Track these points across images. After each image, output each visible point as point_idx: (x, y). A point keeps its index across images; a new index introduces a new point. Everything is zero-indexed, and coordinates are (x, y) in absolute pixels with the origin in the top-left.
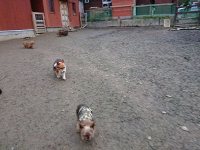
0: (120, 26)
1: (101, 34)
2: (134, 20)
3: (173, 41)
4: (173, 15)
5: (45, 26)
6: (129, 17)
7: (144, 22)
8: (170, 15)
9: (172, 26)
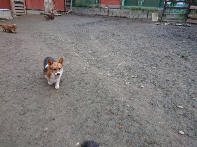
0: (108, 16)
1: (88, 21)
2: (123, 11)
3: (164, 36)
4: (162, 9)
5: (25, 8)
6: (118, 6)
7: (132, 14)
8: (158, 9)
9: (159, 21)
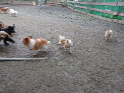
0: (12, 4)
2: (19, 1)
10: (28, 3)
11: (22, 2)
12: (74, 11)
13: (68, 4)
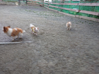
2: (4, 2)
7: (8, 3)
8: (17, 1)
10: (12, 4)
11: (6, 3)
12: (48, 10)
13: (45, 4)
